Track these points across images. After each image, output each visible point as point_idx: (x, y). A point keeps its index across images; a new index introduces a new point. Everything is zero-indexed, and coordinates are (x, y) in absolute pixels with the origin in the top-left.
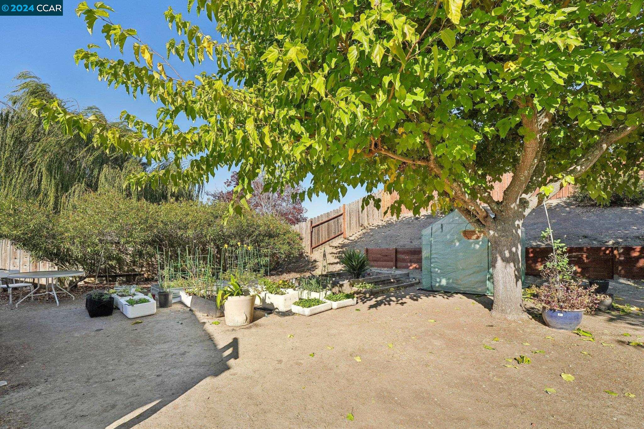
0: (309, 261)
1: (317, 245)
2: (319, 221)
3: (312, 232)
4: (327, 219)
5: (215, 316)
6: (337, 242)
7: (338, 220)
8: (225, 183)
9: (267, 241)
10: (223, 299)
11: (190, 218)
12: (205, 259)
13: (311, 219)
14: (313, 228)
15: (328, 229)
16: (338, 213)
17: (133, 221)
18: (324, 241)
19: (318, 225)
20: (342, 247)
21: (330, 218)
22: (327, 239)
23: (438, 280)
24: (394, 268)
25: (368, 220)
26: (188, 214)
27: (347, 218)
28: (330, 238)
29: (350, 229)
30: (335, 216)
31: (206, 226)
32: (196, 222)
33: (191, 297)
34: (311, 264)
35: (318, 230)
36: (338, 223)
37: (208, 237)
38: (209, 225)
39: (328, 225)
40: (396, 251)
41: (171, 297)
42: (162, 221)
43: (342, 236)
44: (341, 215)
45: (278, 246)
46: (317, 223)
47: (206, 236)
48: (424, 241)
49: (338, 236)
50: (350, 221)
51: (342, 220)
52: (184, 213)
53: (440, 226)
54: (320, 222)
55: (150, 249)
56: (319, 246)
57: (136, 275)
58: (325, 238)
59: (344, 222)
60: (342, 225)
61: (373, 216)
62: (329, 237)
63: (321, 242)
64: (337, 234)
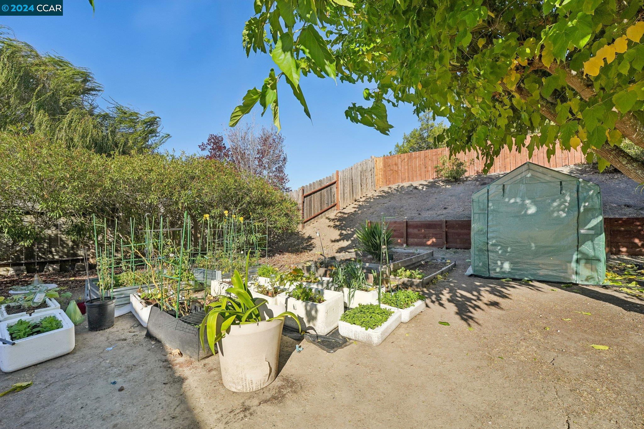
0: (303, 239)
1: (309, 218)
2: (311, 189)
3: (304, 202)
4: (319, 188)
5: (196, 357)
6: (332, 214)
7: (331, 189)
8: (200, 146)
9: (259, 211)
10: (219, 333)
11: (153, 175)
12: (175, 236)
13: (303, 187)
14: (305, 197)
15: (321, 199)
16: (331, 180)
17: (59, 174)
18: (316, 213)
19: (310, 195)
20: (339, 220)
21: (323, 186)
22: (320, 212)
23: (499, 263)
24: (405, 245)
25: (361, 189)
26: (152, 170)
27: (340, 187)
28: (323, 210)
29: (344, 200)
30: (328, 184)
31: (178, 188)
32: (162, 182)
33: (150, 307)
34: (304, 242)
35: (310, 201)
36: (331, 192)
37: (180, 205)
38: (182, 187)
39: (321, 195)
40: (407, 225)
41: (112, 305)
42: (111, 179)
43: (335, 208)
44: (335, 183)
45: (274, 217)
46: (309, 192)
47: (177, 203)
48: (475, 209)
49: (332, 207)
50: (344, 190)
51: (335, 190)
52: (144, 167)
53: (501, 187)
54: (313, 190)
55: (96, 223)
56: (311, 219)
57: (78, 260)
58: (318, 211)
59: (338, 191)
60: (335, 195)
61: (367, 185)
62: (321, 209)
63: (313, 215)
64: (330, 206)
